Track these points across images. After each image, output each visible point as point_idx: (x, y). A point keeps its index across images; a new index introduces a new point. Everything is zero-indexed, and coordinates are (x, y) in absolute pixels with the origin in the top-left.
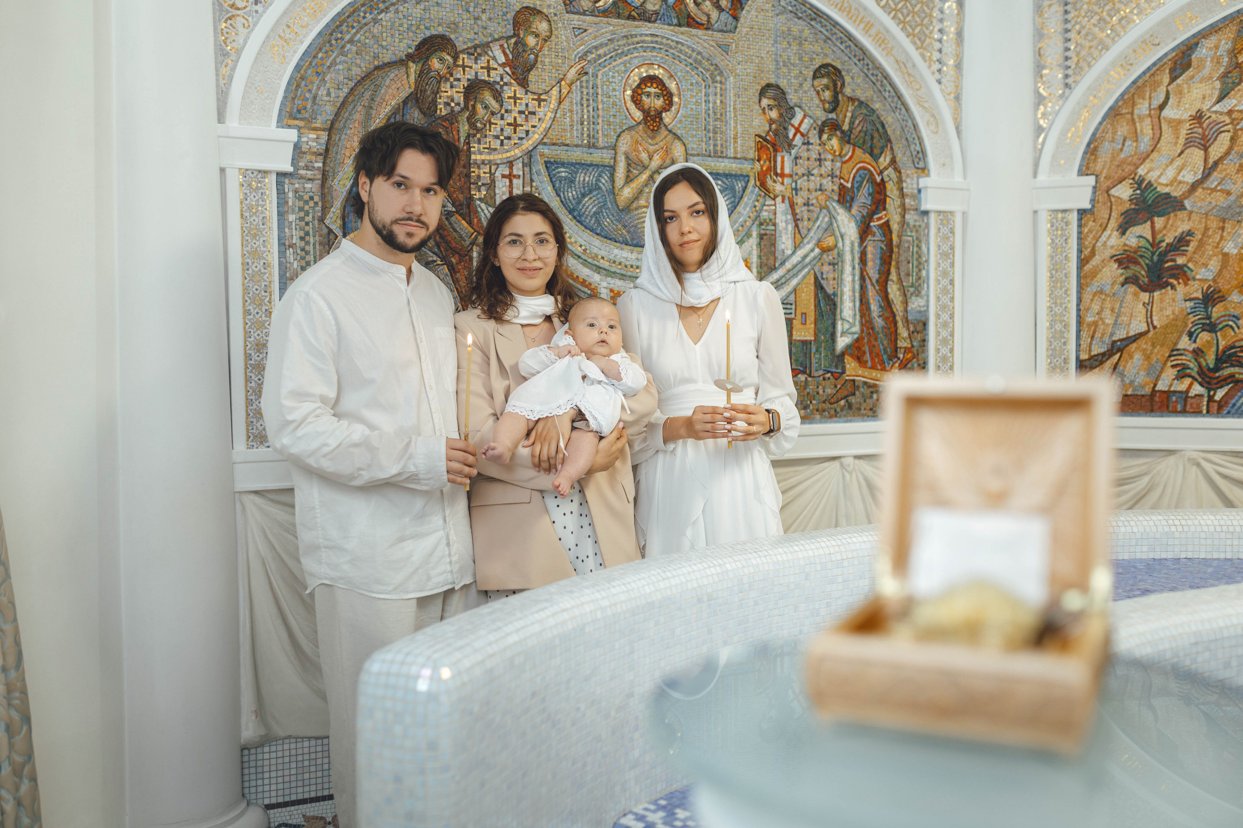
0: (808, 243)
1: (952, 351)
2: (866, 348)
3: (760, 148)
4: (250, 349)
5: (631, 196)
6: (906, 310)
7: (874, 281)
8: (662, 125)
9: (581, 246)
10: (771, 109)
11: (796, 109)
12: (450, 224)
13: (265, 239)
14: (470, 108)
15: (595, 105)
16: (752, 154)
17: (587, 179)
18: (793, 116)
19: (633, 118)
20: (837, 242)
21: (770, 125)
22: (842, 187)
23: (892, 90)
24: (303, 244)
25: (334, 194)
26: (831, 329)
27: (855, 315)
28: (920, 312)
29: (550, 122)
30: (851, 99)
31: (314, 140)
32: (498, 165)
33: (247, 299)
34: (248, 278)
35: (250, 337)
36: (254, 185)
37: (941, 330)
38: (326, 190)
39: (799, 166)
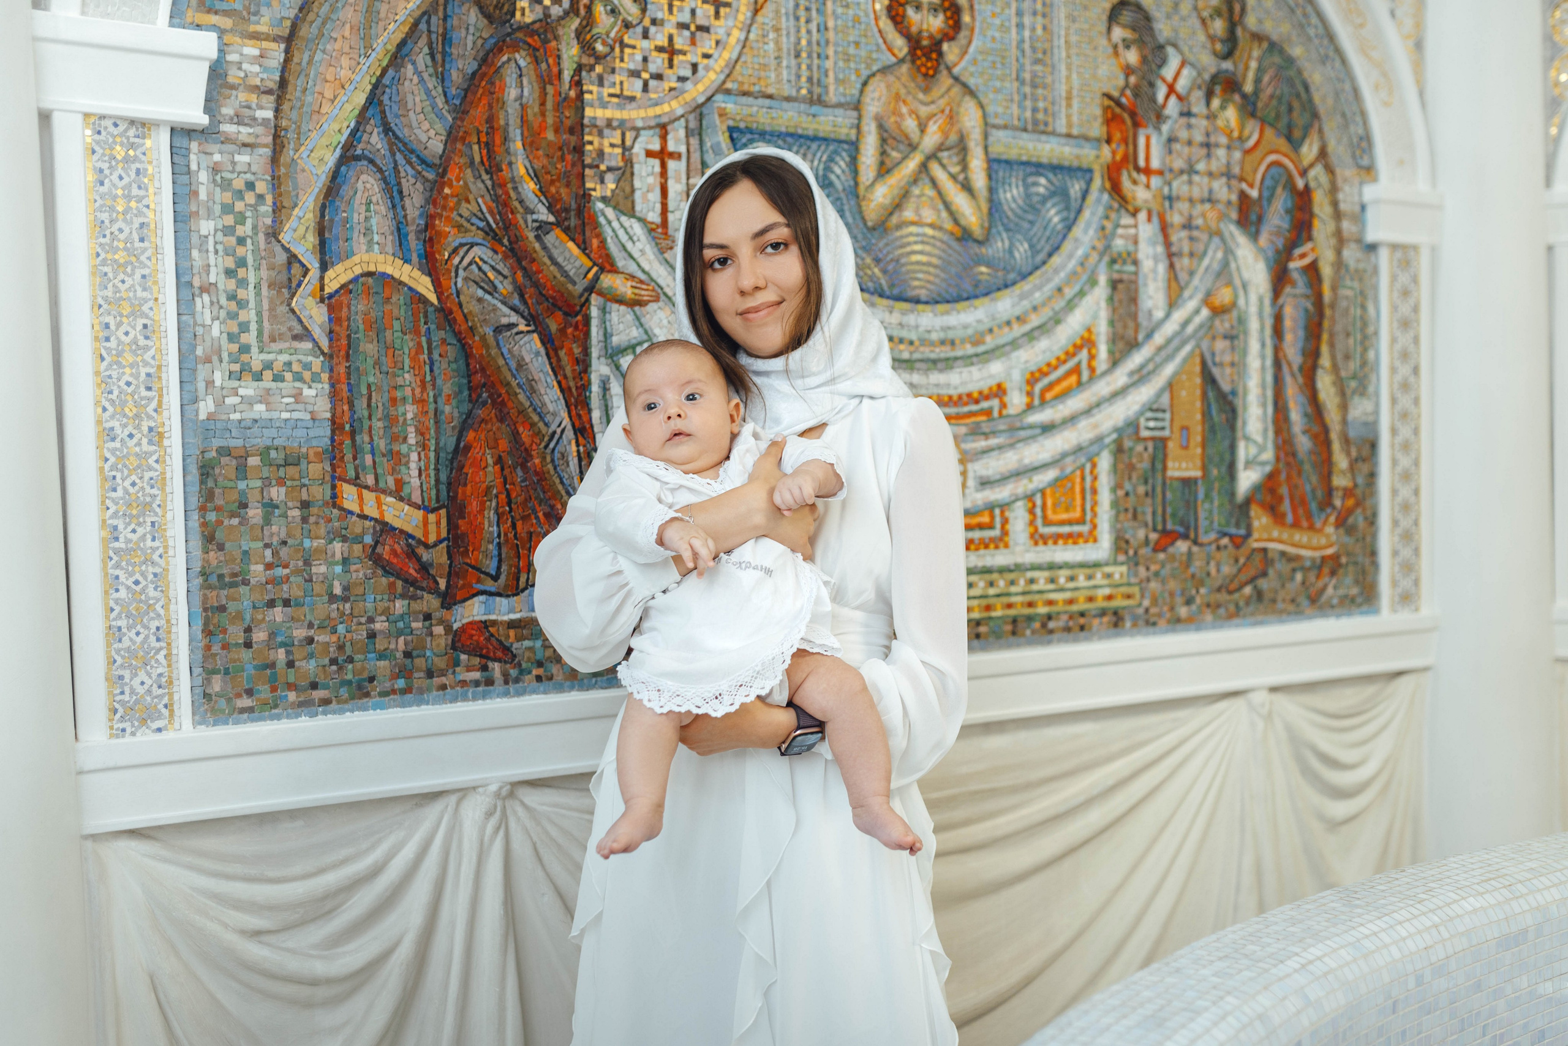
0: (1191, 297)
1: (1417, 492)
2: (1284, 491)
3: (1111, 119)
4: (115, 515)
5: (887, 201)
7: (1295, 367)
8: (942, 67)
10: (1128, 47)
11: (1170, 50)
13: (146, 272)
14: (582, 12)
15: (821, 19)
16: (1097, 129)
18: (1164, 62)
19: (889, 50)
20: (1236, 296)
21: (1127, 75)
22: (1243, 196)
23: (1320, 24)
24: (232, 284)
25: (301, 178)
26: (1227, 457)
27: (1265, 430)
28: (1366, 424)
29: (738, 48)
30: (1258, 37)
31: (255, 60)
32: (637, 130)
33: (107, 405)
34: (108, 359)
35: (115, 490)
36: (119, 152)
37: (1399, 456)
38: (283, 170)
39: (1174, 155)
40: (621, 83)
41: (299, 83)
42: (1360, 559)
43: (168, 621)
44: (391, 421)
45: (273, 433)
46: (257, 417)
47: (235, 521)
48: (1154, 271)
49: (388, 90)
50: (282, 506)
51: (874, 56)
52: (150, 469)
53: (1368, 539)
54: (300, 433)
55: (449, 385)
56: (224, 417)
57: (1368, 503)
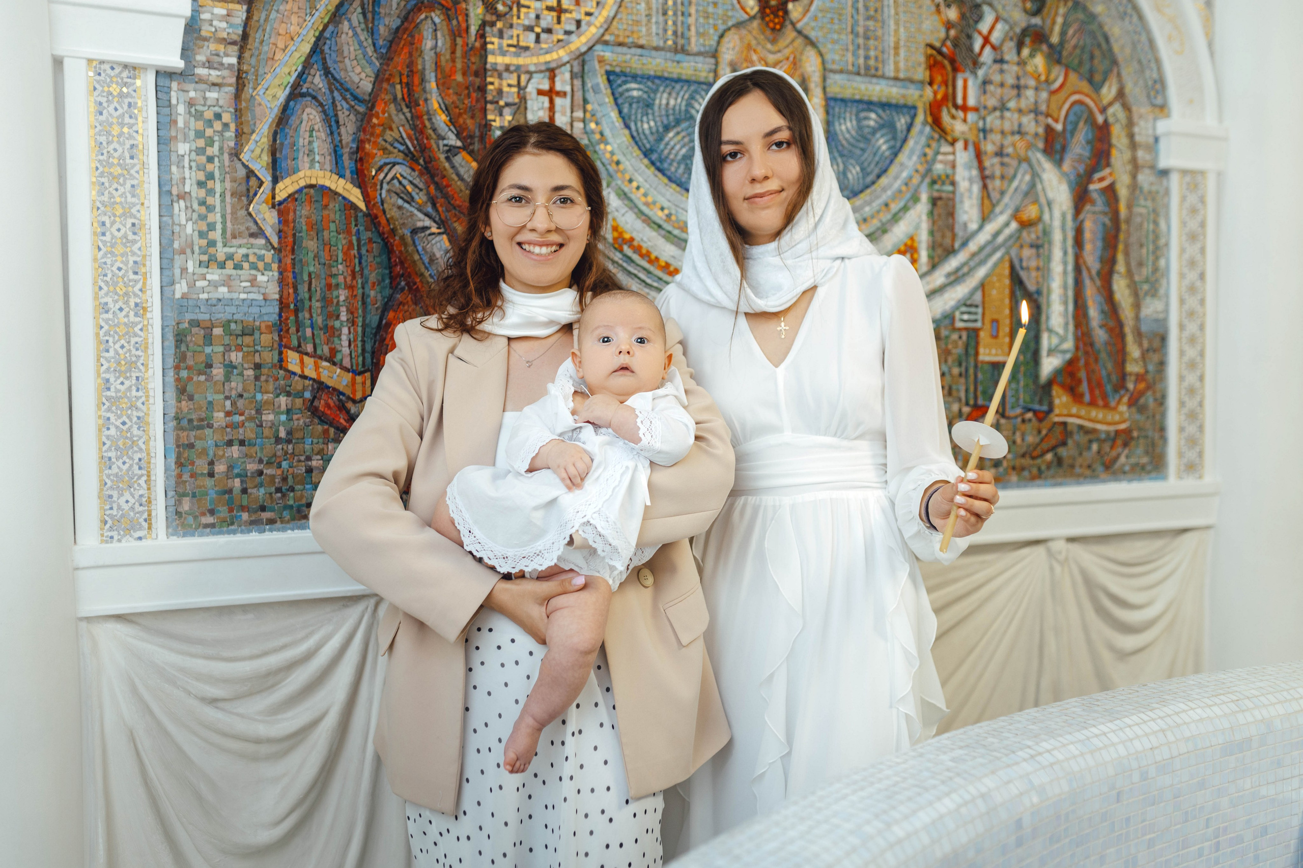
0: (1001, 213)
1: (1201, 378)
2: (1082, 374)
3: (933, 65)
4: (107, 371)
6: (1137, 318)
7: (1094, 272)
8: (787, 23)
9: (662, 209)
10: (948, 6)
11: (986, 8)
12: (453, 167)
13: (135, 182)
16: (921, 73)
17: (672, 102)
18: (980, 18)
19: (743, 9)
20: (1041, 212)
21: (948, 29)
22: (1049, 130)
24: (202, 193)
25: (258, 110)
26: (1032, 345)
28: (1157, 321)
31: (223, 18)
32: (530, 73)
33: (102, 285)
34: (104, 249)
35: (108, 351)
36: (115, 89)
37: (1186, 348)
38: (244, 104)
39: (988, 95)
40: (518, 36)
41: (258, 36)
42: (1150, 433)
43: (148, 454)
44: (326, 301)
45: (233, 309)
46: (221, 297)
47: (202, 378)
48: (970, 190)
49: (328, 42)
50: (240, 367)
51: (730, 13)
52: (136, 335)
53: (1158, 417)
54: (255, 310)
55: (374, 274)
56: (195, 296)
57: (1158, 387)
